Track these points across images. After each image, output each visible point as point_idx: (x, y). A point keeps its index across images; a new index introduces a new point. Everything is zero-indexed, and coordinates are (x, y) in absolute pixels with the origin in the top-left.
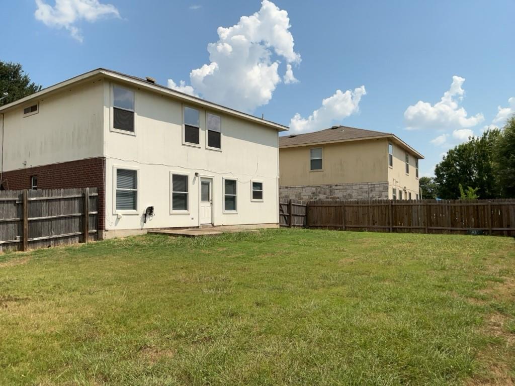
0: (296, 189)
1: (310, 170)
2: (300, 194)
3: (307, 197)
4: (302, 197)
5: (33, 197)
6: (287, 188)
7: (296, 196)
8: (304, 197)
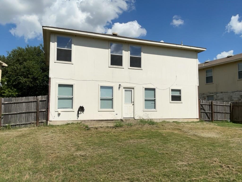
0: (229, 93)
1: (238, 79)
2: (231, 96)
3: (237, 99)
4: (233, 99)
5: (6, 102)
6: (222, 93)
7: (228, 99)
8: (235, 99)
